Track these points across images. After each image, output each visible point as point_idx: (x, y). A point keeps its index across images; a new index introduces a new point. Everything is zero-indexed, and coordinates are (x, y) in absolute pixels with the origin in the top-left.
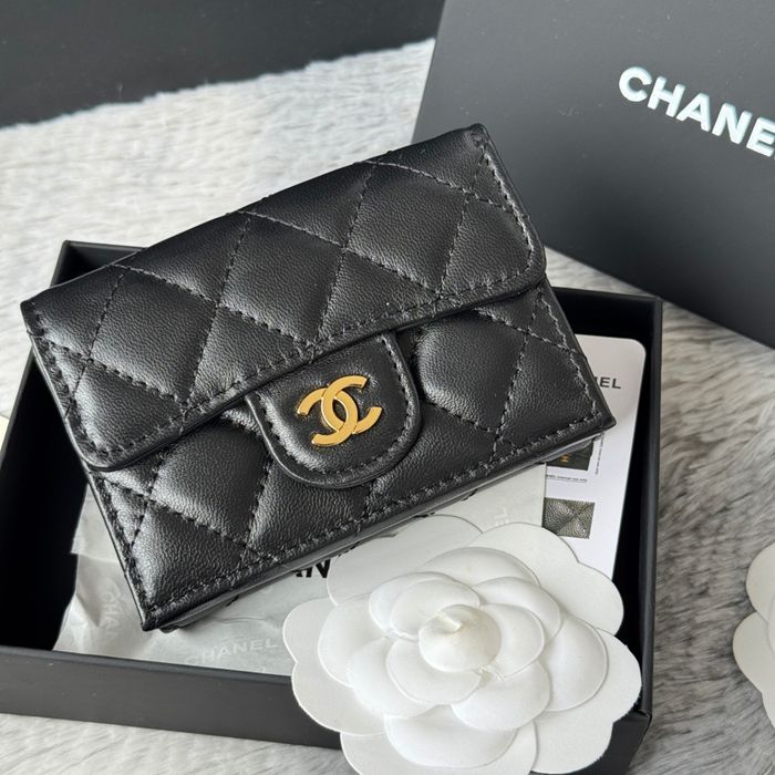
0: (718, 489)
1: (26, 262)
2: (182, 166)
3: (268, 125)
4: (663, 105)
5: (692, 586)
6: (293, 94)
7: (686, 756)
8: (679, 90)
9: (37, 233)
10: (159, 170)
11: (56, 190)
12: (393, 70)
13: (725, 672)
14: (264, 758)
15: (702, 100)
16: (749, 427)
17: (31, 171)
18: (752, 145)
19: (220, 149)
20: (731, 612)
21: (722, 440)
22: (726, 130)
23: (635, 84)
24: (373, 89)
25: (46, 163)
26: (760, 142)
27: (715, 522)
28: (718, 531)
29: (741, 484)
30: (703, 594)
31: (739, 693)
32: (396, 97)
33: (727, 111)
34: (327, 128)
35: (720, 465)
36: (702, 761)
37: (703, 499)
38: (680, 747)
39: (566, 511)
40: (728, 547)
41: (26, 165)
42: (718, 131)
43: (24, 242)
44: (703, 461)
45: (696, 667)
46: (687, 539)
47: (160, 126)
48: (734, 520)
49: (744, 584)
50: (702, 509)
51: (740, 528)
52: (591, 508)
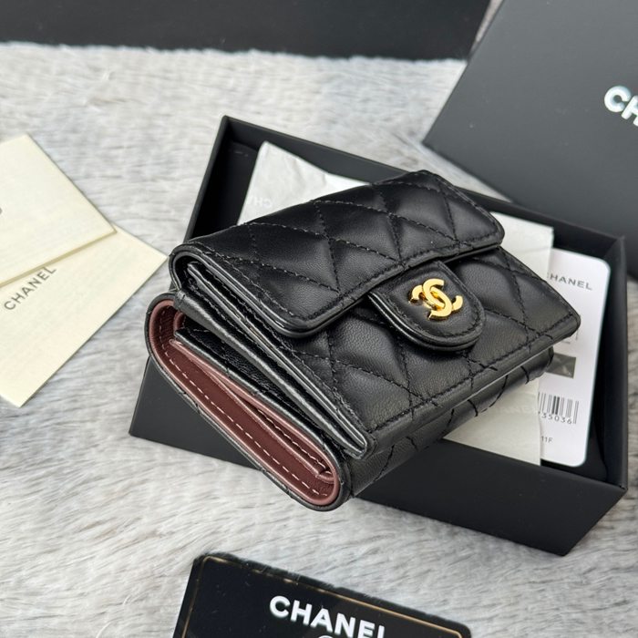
1: (154, 140)
3: (326, 89)
4: (633, 117)
6: (343, 74)
7: (611, 543)
9: (160, 122)
10: (246, 101)
11: (174, 98)
12: (411, 74)
17: (157, 81)
19: (291, 98)
23: (617, 99)
24: (396, 83)
25: (168, 79)
32: (414, 92)
34: (366, 100)
36: (621, 547)
38: (606, 536)
41: (153, 76)
43: (151, 126)
47: (249, 73)
52: (573, 360)
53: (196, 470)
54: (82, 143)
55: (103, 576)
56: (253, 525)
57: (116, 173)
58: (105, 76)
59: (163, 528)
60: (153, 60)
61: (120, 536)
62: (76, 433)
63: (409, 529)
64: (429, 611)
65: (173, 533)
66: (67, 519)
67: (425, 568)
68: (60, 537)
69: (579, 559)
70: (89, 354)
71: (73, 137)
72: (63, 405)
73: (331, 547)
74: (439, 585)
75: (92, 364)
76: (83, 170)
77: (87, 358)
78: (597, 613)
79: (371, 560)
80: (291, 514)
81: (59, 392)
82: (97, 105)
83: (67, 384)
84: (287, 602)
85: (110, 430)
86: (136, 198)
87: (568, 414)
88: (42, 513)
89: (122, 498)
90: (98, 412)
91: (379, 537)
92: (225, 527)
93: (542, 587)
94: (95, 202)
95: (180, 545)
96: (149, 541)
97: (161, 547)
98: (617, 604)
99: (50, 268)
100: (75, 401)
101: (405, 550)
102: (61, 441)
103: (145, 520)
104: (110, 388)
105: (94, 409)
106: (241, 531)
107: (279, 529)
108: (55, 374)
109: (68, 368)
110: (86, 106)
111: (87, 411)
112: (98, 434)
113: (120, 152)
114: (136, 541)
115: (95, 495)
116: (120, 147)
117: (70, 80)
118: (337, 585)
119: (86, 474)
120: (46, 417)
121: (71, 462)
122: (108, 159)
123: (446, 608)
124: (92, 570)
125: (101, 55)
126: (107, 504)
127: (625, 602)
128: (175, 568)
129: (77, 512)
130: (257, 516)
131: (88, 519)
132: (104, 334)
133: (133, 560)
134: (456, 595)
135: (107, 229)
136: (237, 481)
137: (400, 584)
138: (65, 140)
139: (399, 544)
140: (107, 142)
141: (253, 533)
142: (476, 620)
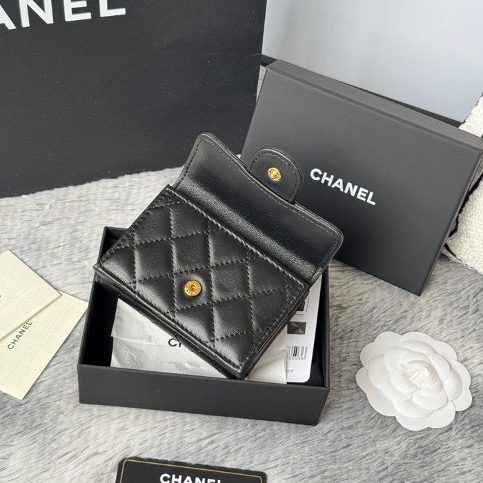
0: (349, 323)
1: (77, 239)
2: (135, 203)
4: (326, 182)
5: (340, 357)
7: (340, 416)
8: (332, 177)
9: (80, 227)
10: (126, 204)
11: (86, 211)
13: (353, 387)
14: (185, 418)
15: (340, 180)
16: (359, 302)
17: (75, 204)
18: (358, 197)
20: (355, 367)
21: (350, 306)
22: (349, 191)
23: (316, 174)
25: (81, 201)
26: (361, 196)
27: (348, 335)
28: (349, 338)
29: (357, 322)
30: (344, 360)
31: (358, 394)
33: (349, 185)
35: (349, 315)
36: (345, 417)
37: (344, 327)
39: (297, 326)
40: (353, 344)
41: (73, 201)
42: (346, 191)
43: (75, 231)
44: (344, 314)
45: (343, 386)
46: (338, 341)
47: (126, 187)
48: (355, 334)
49: (359, 357)
50: (343, 331)
51: (357, 337)
52: (305, 324)
53: (116, 416)
54: (39, 249)
55: (73, 479)
56: (147, 440)
57: (59, 262)
58: (47, 207)
59: (101, 450)
60: (73, 191)
61: (79, 458)
62: (52, 408)
63: (229, 427)
64: (243, 468)
65: (106, 451)
66: (51, 454)
67: (240, 446)
68: (49, 463)
69: (322, 427)
70: (54, 365)
71: (34, 246)
72: (44, 394)
73: (188, 444)
74: (247, 454)
75: (56, 370)
76: (41, 264)
77: (53, 367)
78: (332, 454)
79: (210, 447)
80: (166, 431)
81: (41, 388)
82: (44, 225)
83: (44, 383)
84: (168, 476)
85: (69, 403)
86: (70, 274)
87: (302, 355)
88: (39, 453)
89: (78, 438)
90: (62, 395)
91: (215, 434)
92: (133, 443)
93: (303, 445)
94: (49, 281)
95: (110, 457)
96: (94, 457)
97: (100, 460)
98: (345, 447)
99: (29, 322)
100: (50, 391)
101: (228, 438)
102: (45, 414)
103: (91, 447)
104: (67, 381)
105: (59, 394)
106: (141, 444)
107: (161, 439)
108: (38, 379)
109: (44, 375)
110: (39, 227)
111: (56, 395)
112: (63, 406)
113: (60, 249)
114: (88, 458)
115: (65, 439)
116: (60, 246)
117: (28, 214)
118: (194, 463)
119: (59, 428)
120: (36, 402)
121: (51, 424)
122: (54, 255)
123: (252, 465)
124: (67, 477)
125: (43, 196)
126: (71, 442)
127: (348, 446)
128: (108, 469)
129: (57, 449)
130: (149, 434)
131: (62, 452)
132: (61, 352)
133: (87, 468)
134: (256, 457)
135: (57, 294)
136: (137, 418)
137: (226, 457)
138: (30, 248)
139: (225, 436)
140: (52, 245)
141: (147, 444)
142: (268, 469)
